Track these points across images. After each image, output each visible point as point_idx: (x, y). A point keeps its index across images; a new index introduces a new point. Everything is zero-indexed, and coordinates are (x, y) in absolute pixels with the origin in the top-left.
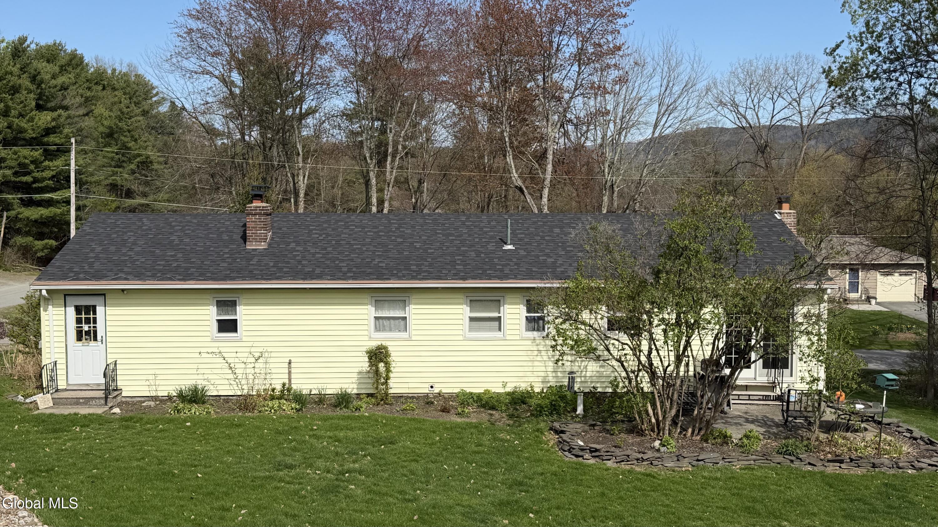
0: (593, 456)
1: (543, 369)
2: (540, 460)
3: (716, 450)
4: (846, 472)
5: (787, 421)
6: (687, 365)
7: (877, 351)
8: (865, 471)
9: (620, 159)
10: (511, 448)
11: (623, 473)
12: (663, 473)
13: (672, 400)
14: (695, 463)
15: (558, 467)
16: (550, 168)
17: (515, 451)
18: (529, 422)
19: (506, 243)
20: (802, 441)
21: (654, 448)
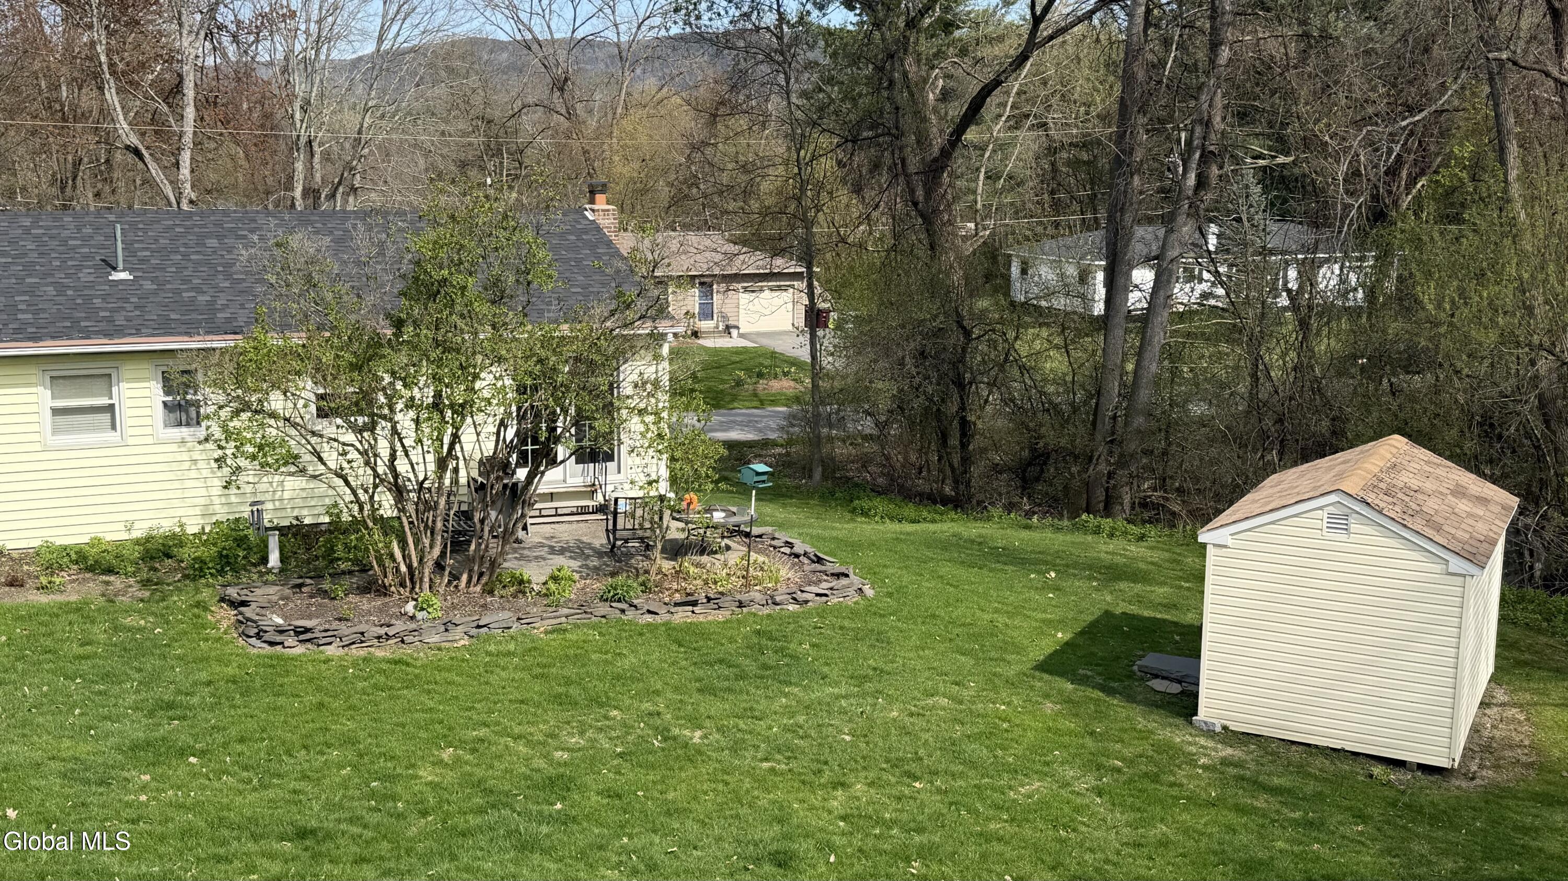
0: (300, 641)
1: (203, 492)
2: (205, 659)
3: (507, 606)
4: (701, 618)
5: (614, 546)
6: (456, 470)
7: (742, 412)
8: (727, 613)
9: (322, 95)
10: (148, 643)
11: (355, 664)
12: (421, 654)
13: (432, 533)
14: (474, 632)
15: (239, 667)
16: (190, 113)
17: (155, 646)
18: (179, 590)
19: (114, 269)
20: (637, 576)
21: (406, 614)
